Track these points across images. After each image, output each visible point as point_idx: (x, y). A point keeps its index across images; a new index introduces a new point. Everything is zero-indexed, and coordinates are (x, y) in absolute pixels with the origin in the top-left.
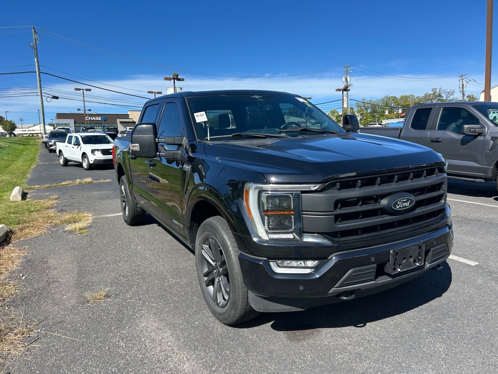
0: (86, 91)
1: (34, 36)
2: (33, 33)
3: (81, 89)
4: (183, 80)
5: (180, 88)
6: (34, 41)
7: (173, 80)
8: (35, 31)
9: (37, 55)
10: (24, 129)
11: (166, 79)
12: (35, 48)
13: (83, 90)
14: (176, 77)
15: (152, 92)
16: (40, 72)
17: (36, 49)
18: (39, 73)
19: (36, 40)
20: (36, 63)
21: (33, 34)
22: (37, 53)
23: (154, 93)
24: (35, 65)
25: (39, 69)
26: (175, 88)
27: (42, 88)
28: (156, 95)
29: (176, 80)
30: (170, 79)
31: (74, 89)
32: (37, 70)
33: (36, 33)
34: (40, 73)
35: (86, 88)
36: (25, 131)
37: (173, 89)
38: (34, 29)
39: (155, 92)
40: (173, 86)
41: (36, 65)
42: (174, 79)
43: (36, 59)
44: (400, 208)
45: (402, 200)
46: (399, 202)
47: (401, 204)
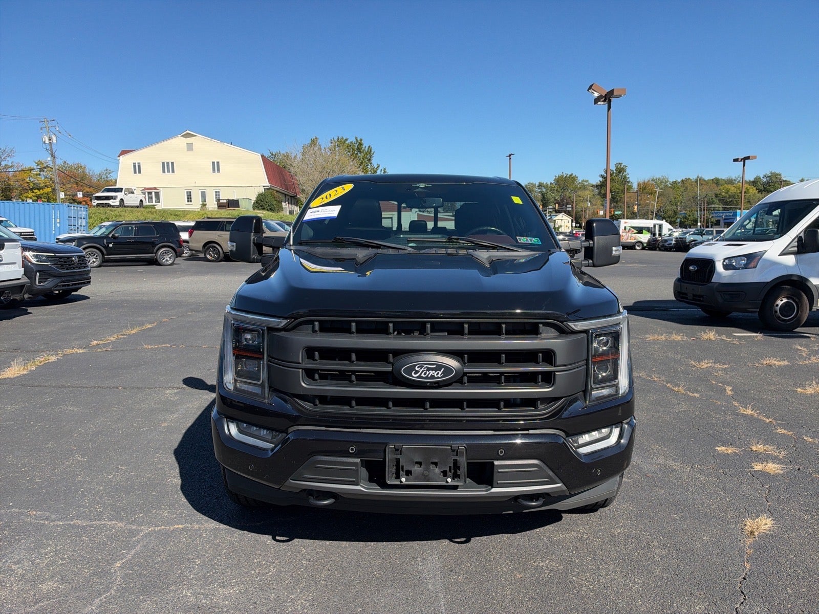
44: (420, 377)
45: (426, 366)
46: (418, 368)
47: (423, 371)
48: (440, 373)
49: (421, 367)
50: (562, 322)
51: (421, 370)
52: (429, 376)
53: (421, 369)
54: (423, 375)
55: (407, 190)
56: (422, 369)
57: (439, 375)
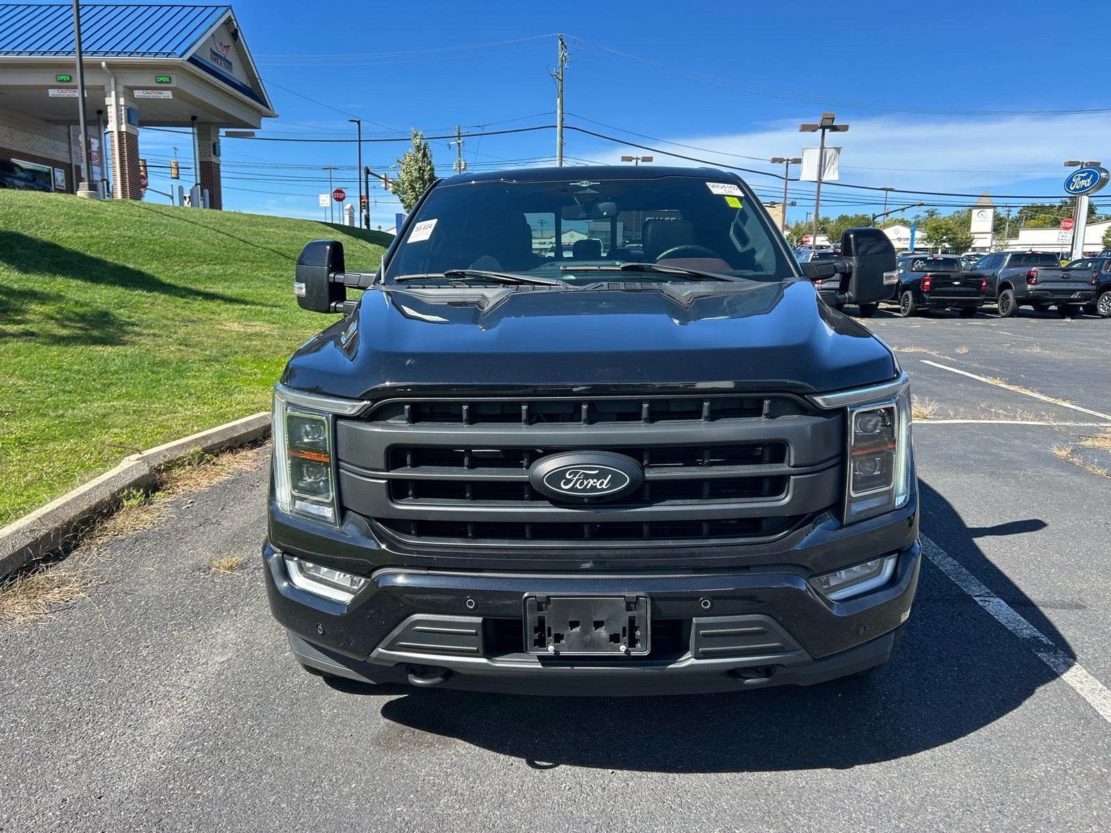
0: (642, 161)
1: (559, 53)
2: (560, 46)
3: (633, 159)
4: (845, 128)
5: (835, 148)
6: (560, 63)
7: (820, 131)
8: (563, 43)
9: (562, 91)
10: (543, 241)
11: (805, 128)
12: (560, 78)
13: (637, 159)
14: (829, 122)
15: (781, 161)
16: (564, 125)
17: (562, 81)
18: (562, 127)
19: (562, 61)
20: (558, 109)
21: (560, 49)
22: (562, 88)
23: (785, 162)
24: (557, 113)
25: (562, 120)
26: (822, 148)
27: (563, 159)
28: (789, 165)
29: (827, 131)
30: (813, 129)
31: (621, 160)
32: (558, 122)
33: (565, 46)
34: (564, 129)
35: (644, 156)
36: (545, 243)
37: (818, 151)
38: (561, 40)
39: (788, 160)
40: (820, 142)
41: (559, 112)
42: (824, 128)
43: (559, 100)
44: (572, 489)
45: (582, 471)
46: (569, 475)
47: (577, 480)
48: (606, 482)
49: (575, 474)
50: (802, 395)
51: (575, 479)
52: (588, 487)
53: (574, 476)
54: (578, 485)
55: (562, 191)
56: (577, 477)
57: (604, 486)
